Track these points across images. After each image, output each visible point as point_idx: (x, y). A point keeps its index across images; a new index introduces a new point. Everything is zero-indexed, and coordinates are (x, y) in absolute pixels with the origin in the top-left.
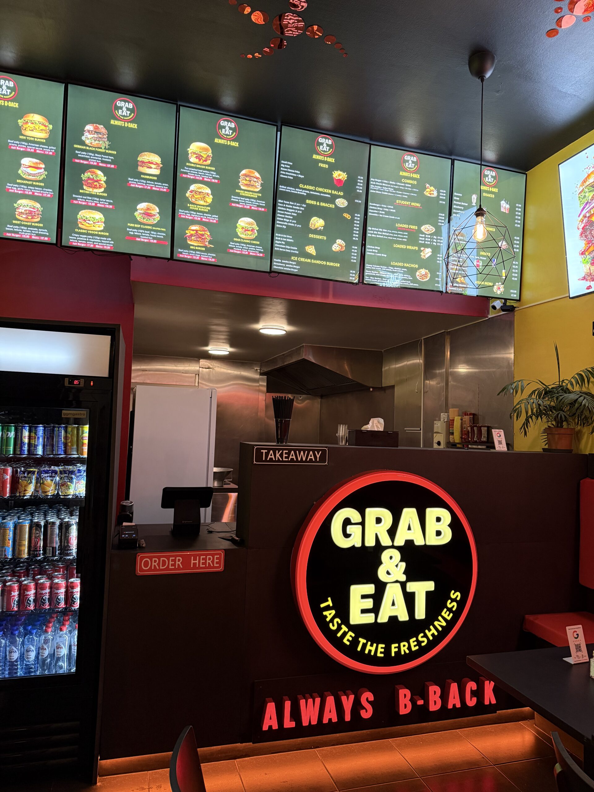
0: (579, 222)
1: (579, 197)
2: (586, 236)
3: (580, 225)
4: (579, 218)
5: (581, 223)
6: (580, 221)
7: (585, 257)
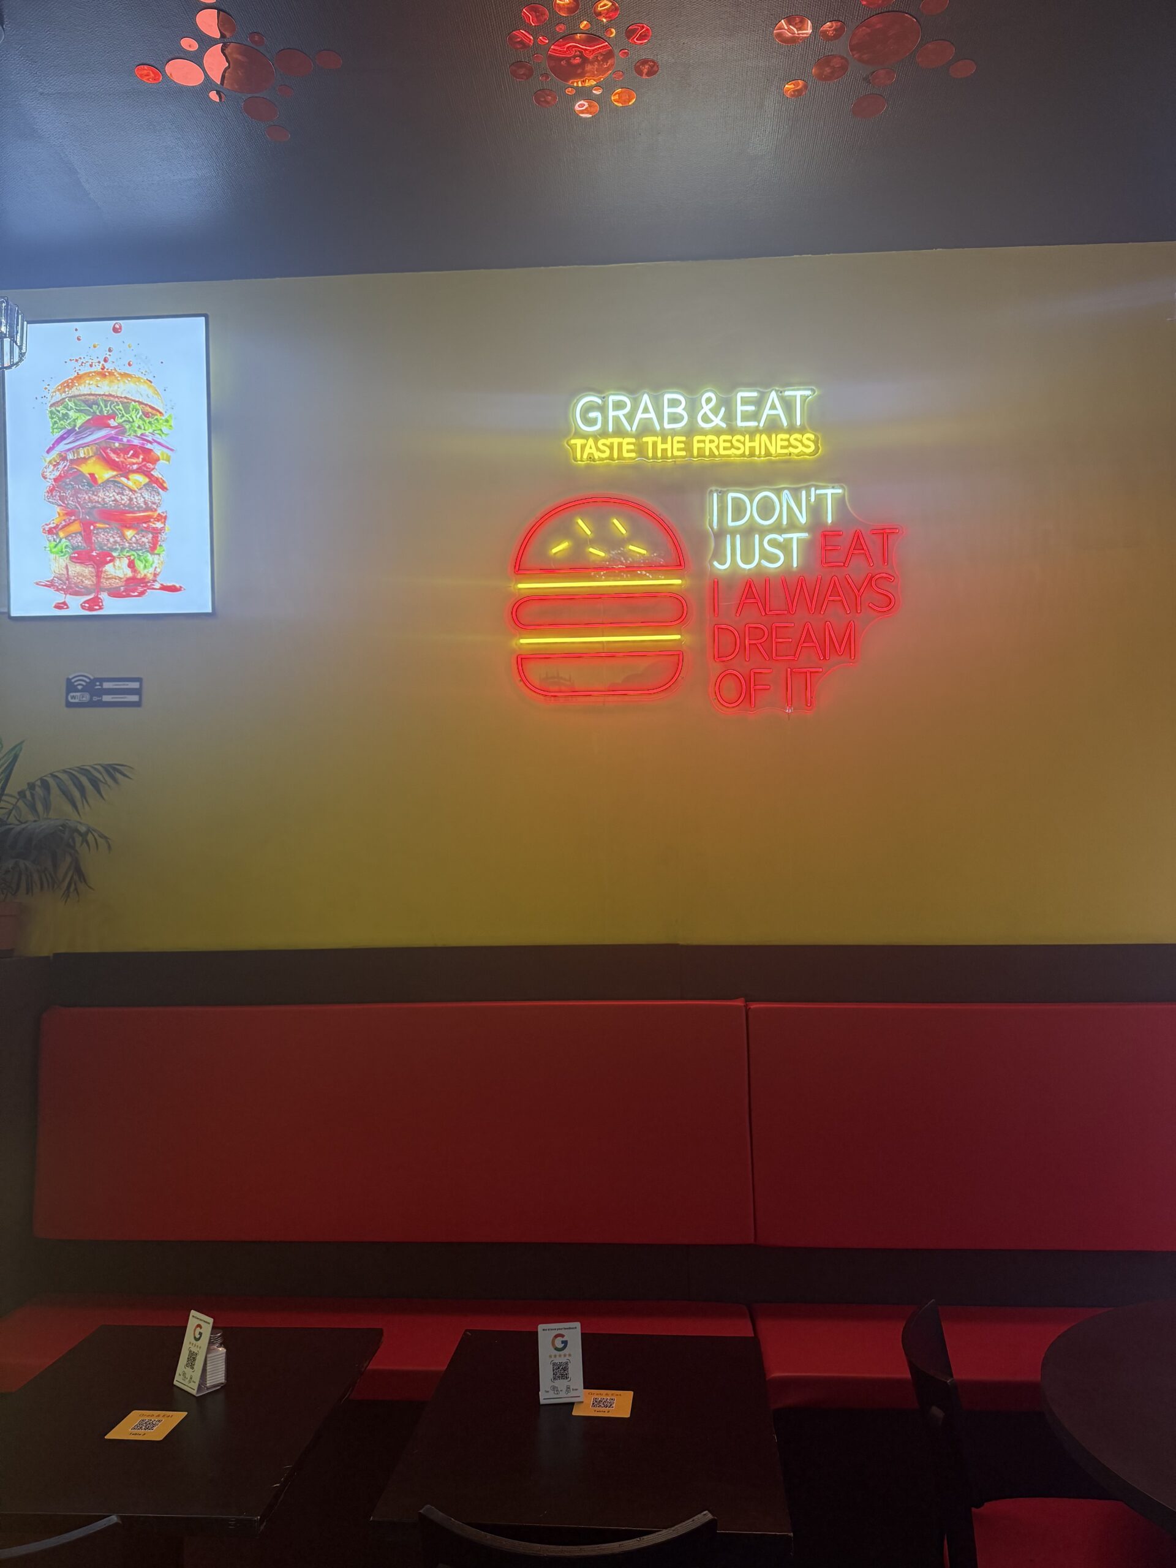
0: (46, 464)
1: (51, 412)
2: (62, 498)
3: (49, 470)
4: (45, 455)
5: (51, 467)
6: (50, 462)
7: (58, 541)
